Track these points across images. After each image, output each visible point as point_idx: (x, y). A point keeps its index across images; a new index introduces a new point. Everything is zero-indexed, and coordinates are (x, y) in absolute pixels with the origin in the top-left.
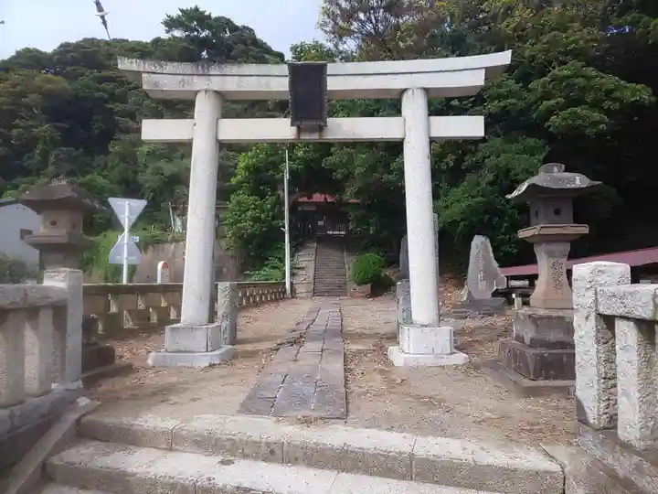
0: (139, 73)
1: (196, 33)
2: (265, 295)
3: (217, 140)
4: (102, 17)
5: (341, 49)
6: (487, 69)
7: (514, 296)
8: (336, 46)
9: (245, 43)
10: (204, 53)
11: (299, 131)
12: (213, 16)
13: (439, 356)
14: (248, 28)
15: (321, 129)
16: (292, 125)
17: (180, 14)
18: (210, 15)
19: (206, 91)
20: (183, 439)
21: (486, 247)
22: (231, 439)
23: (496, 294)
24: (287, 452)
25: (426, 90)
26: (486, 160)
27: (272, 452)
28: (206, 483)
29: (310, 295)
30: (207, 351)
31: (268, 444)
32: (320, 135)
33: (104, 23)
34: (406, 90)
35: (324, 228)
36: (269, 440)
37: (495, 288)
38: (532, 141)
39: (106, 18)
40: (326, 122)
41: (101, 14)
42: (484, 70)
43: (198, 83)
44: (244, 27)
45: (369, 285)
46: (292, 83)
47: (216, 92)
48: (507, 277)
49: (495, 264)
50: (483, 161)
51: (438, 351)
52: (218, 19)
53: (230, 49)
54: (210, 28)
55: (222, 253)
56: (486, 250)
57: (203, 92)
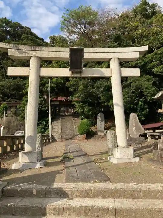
0: (7, 49)
1: (5, 28)
2: (45, 140)
3: (40, 76)
5: (70, 38)
7: (147, 136)
8: (68, 37)
9: (27, 34)
10: (8, 37)
11: (72, 73)
12: (13, 22)
13: (130, 159)
14: (28, 28)
15: (80, 72)
16: (70, 71)
18: (11, 21)
20: (50, 192)
21: (136, 117)
22: (71, 190)
23: (141, 135)
24: (94, 193)
25: (119, 59)
26: (131, 84)
27: (88, 194)
28: (68, 206)
29: (60, 139)
30: (37, 162)
31: (86, 191)
32: (80, 75)
34: (111, 58)
35: (64, 111)
36: (86, 189)
37: (140, 133)
38: (148, 77)
40: (83, 70)
42: (139, 52)
45: (85, 135)
46: (71, 55)
47: (39, 57)
48: (145, 129)
49: (140, 124)
50: (130, 84)
51: (129, 157)
52: (14, 23)
53: (20, 36)
54: (11, 27)
55: (18, 123)
56: (135, 118)
57: (34, 57)
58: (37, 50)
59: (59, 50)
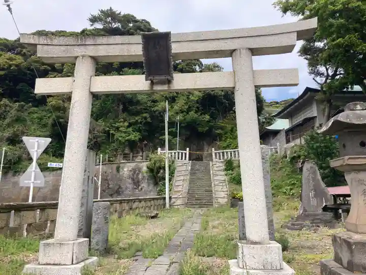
0: (35, 45)
3: (91, 92)
4: (8, 6)
6: (298, 32)
7: (340, 211)
11: (152, 83)
12: (122, 14)
15: (169, 82)
16: (146, 80)
17: (100, 13)
18: (120, 13)
19: (83, 56)
21: (315, 171)
23: (325, 209)
25: (251, 50)
29: (184, 206)
30: (72, 264)
32: (169, 87)
33: (10, 10)
34: (234, 50)
37: (324, 204)
39: (11, 7)
40: (172, 77)
41: (7, 3)
42: (296, 33)
43: (78, 51)
44: (143, 20)
47: (91, 57)
49: (323, 185)
56: (314, 173)
57: (81, 57)
58: (87, 43)
59: (127, 41)
